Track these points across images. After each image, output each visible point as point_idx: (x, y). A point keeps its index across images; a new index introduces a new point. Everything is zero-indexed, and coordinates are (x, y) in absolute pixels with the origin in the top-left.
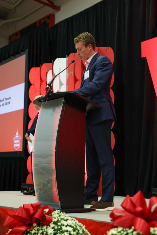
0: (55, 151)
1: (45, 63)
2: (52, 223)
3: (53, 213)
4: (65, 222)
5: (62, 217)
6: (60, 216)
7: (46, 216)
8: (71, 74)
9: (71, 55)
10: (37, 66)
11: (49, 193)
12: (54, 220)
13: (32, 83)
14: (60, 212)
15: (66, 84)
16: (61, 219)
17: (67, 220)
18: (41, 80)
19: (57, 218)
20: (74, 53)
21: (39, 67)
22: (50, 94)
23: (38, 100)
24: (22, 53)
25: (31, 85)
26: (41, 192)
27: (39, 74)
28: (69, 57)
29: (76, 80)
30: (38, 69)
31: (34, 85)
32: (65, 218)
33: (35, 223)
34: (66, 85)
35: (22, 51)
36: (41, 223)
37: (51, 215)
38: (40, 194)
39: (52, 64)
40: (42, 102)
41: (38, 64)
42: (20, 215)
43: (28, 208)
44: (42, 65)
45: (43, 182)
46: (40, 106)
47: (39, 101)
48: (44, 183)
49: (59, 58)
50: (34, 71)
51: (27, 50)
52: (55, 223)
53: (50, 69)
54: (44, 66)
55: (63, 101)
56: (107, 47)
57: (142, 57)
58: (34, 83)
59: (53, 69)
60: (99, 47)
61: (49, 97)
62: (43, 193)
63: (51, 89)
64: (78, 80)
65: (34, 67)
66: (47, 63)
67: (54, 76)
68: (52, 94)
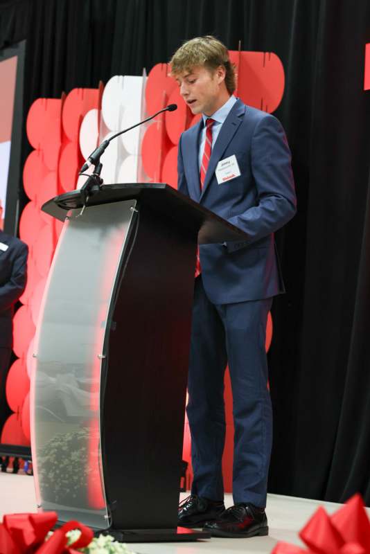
0: (101, 356)
1: (79, 87)
7: (73, 552)
8: (155, 124)
9: (158, 68)
10: (50, 96)
11: (76, 478)
13: (34, 143)
14: (113, 542)
15: (139, 155)
18: (64, 138)
20: (164, 65)
21: (59, 97)
22: (96, 188)
23: (56, 202)
24: (6, 51)
25: (32, 149)
26: (51, 475)
27: (58, 121)
28: (150, 74)
29: (167, 144)
30: (54, 103)
31: (39, 150)
34: (136, 158)
35: (8, 44)
37: (87, 551)
38: (45, 480)
39: (97, 91)
40: (68, 209)
41: (57, 90)
44: (67, 94)
45: (56, 444)
46: (64, 222)
47: (59, 206)
48: (59, 448)
49: (121, 77)
50: (43, 110)
51: (23, 44)
53: (92, 108)
54: (75, 95)
55: (133, 209)
56: (265, 52)
57: (366, 89)
58: (39, 145)
59: (100, 108)
60: (243, 49)
61: (91, 194)
62: (56, 477)
63: (98, 171)
64: (174, 145)
65: (42, 97)
66: (83, 87)
67: (102, 128)
68: (100, 188)
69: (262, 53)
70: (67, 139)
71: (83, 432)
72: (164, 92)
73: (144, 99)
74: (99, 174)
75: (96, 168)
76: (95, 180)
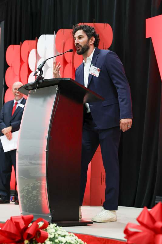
0: (46, 150)
1: (27, 40)
2: (48, 239)
3: (48, 228)
4: (63, 238)
5: (59, 232)
6: (56, 231)
7: (41, 231)
9: (60, 31)
10: (15, 43)
11: (35, 202)
12: (50, 236)
13: (9, 64)
14: (56, 226)
16: (59, 235)
17: (64, 236)
19: (53, 234)
20: (63, 30)
21: (19, 44)
22: (41, 81)
23: (24, 87)
26: (25, 201)
27: (19, 54)
28: (57, 33)
30: (17, 47)
32: (63, 234)
33: (27, 239)
36: (34, 239)
37: (46, 230)
38: (23, 203)
39: (35, 41)
40: (29, 90)
41: (18, 41)
42: (8, 230)
43: (17, 221)
44: (22, 43)
45: (26, 188)
47: (25, 89)
49: (45, 35)
50: (12, 50)
51: (3, 23)
52: (51, 240)
53: (33, 48)
54: (26, 43)
55: (57, 89)
56: (104, 23)
57: (146, 38)
58: (11, 64)
59: (36, 48)
60: (95, 23)
61: (39, 83)
62: (27, 201)
64: (68, 63)
65: (12, 44)
66: (29, 40)
67: (38, 57)
68: (43, 81)
69: (103, 24)
70: (23, 61)
71: (36, 183)
72: (63, 41)
73: (55, 44)
74: (42, 75)
75: (40, 73)
76: (40, 77)
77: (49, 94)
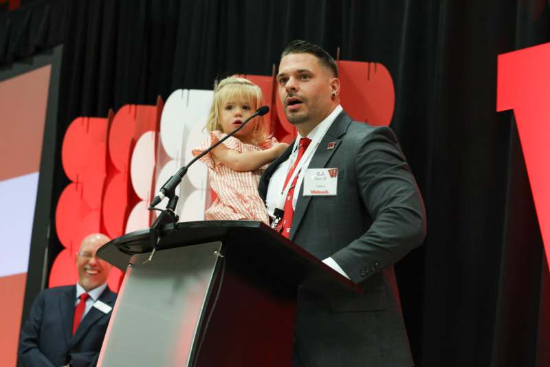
1: (131, 103)
10: (93, 113)
13: (70, 174)
18: (110, 169)
21: (104, 115)
22: (170, 226)
23: (117, 245)
24: (36, 59)
25: (68, 182)
27: (103, 145)
30: (99, 123)
31: (77, 183)
34: (204, 193)
35: (39, 50)
39: (154, 109)
40: (131, 253)
41: (103, 107)
44: (115, 111)
46: (125, 270)
47: (121, 250)
49: (186, 91)
50: (84, 132)
51: (59, 50)
53: (148, 130)
54: (126, 114)
55: (217, 254)
56: (369, 62)
57: (498, 110)
58: (78, 176)
59: (158, 129)
60: (341, 59)
61: (163, 234)
63: (172, 206)
65: (83, 116)
66: (136, 104)
67: (161, 156)
68: (176, 227)
69: (366, 64)
70: (114, 168)
74: (174, 209)
75: (169, 202)
76: (169, 216)
77: (193, 268)
